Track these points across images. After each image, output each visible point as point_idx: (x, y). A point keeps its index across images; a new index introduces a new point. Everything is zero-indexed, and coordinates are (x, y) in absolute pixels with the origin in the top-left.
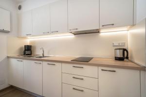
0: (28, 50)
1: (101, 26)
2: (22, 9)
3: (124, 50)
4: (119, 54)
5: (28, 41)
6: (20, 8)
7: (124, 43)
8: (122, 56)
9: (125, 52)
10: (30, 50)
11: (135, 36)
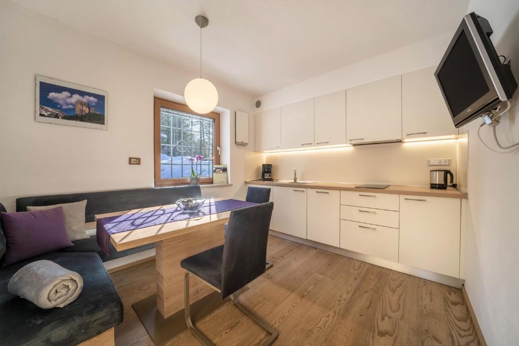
0: (268, 172)
1: (404, 135)
2: (261, 107)
3: (447, 172)
4: (438, 179)
5: (264, 157)
6: (258, 104)
7: (450, 161)
8: (442, 182)
9: (448, 175)
10: (270, 172)
11: (461, 146)
